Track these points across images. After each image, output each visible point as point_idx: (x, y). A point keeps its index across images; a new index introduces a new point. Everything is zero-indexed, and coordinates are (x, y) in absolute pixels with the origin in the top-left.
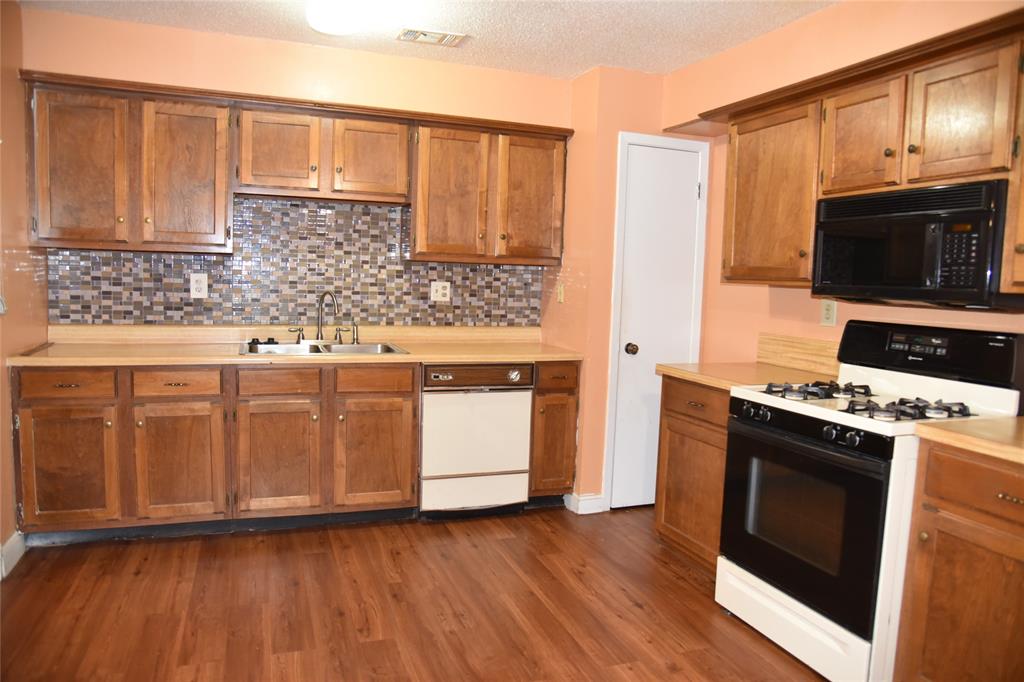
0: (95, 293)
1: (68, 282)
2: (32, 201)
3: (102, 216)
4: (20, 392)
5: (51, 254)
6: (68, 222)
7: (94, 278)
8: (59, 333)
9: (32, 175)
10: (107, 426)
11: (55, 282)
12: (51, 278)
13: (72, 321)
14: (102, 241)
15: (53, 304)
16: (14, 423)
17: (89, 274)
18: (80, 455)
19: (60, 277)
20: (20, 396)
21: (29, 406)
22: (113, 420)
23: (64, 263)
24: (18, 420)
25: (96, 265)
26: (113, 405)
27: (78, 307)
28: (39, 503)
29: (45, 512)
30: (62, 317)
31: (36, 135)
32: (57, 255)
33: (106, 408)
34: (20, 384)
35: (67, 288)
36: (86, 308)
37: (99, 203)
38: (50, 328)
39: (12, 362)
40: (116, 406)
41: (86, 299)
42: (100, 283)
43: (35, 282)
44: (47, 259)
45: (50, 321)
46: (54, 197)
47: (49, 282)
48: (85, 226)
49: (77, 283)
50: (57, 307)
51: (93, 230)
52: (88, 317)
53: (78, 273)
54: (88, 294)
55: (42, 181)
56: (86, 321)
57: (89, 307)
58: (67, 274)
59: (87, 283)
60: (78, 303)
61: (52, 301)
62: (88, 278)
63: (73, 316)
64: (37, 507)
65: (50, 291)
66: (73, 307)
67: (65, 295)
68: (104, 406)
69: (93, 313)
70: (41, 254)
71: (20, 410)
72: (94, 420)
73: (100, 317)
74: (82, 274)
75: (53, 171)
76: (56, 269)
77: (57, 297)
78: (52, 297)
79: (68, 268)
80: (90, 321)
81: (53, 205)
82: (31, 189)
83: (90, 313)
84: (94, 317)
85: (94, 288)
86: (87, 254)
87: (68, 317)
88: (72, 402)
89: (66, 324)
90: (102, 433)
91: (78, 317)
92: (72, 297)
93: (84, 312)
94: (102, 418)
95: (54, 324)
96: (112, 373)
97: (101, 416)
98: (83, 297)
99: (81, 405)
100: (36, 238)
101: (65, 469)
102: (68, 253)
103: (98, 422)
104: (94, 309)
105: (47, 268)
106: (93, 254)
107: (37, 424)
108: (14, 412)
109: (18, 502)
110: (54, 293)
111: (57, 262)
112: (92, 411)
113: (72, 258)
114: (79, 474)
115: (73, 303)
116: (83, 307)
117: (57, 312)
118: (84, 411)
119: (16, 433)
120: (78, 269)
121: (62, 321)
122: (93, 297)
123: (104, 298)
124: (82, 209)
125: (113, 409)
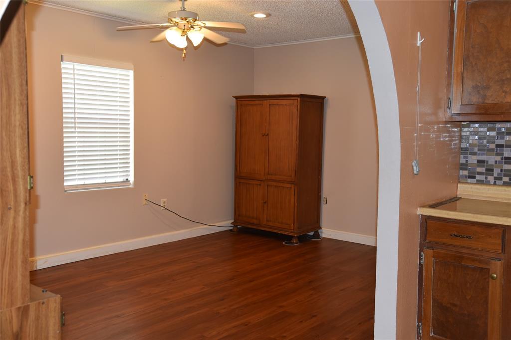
0: (498, 158)
1: (476, 150)
2: (449, 85)
3: (506, 92)
4: (426, 236)
5: (464, 126)
6: (475, 99)
7: (498, 146)
8: (466, 190)
9: (450, 64)
10: (493, 278)
11: (466, 149)
12: (463, 145)
13: (477, 180)
14: (503, 113)
15: (464, 167)
16: (420, 259)
17: (494, 142)
18: (468, 297)
19: (470, 144)
20: (425, 239)
21: (431, 248)
22: (498, 272)
23: (474, 133)
24: (423, 257)
25: (500, 134)
26: (499, 260)
27: (483, 170)
28: (434, 327)
29: (437, 336)
30: (470, 177)
31: (456, 31)
32: (469, 127)
33: (493, 262)
34: (426, 229)
35: (475, 154)
36: (490, 171)
37: (503, 81)
38: (459, 185)
39: (421, 211)
40: (503, 261)
41: (489, 163)
42: (503, 151)
43: (452, 149)
44: (461, 131)
45: (459, 180)
46: (465, 79)
47: (462, 149)
48: (489, 101)
49: (483, 149)
50: (466, 169)
51: (495, 105)
52: (491, 179)
53: (485, 141)
54: (492, 159)
55: (457, 69)
56: (489, 181)
57: (492, 170)
58: (476, 142)
59: (492, 150)
60: (483, 166)
61: (462, 164)
62: (493, 146)
63: (478, 177)
64: (431, 330)
65: (462, 156)
66: (479, 170)
67: (473, 159)
68: (492, 259)
69: (495, 175)
70: (456, 127)
71: (425, 250)
72: (482, 269)
73: (501, 179)
74: (488, 142)
75: (466, 58)
76: (468, 138)
77: (467, 161)
78: (463, 161)
79: (476, 137)
80: (492, 182)
81: (464, 86)
82: (449, 76)
83: (492, 175)
84: (496, 178)
85: (497, 154)
86: (492, 125)
87: (474, 177)
88: (465, 251)
89: (472, 183)
90: (488, 282)
91: (482, 178)
92: (479, 161)
93: (487, 174)
94: (489, 270)
95: (463, 183)
96: (501, 231)
97: (488, 267)
98: (487, 162)
99: (473, 255)
100: (450, 114)
101: (455, 305)
102: (477, 125)
103: (485, 272)
104: (496, 172)
105: (461, 137)
106: (498, 125)
107: (436, 263)
108: (421, 251)
109: (418, 322)
110: (464, 157)
111: (468, 133)
112: (480, 262)
113: (482, 129)
114: (466, 312)
115: (478, 166)
116: (487, 170)
117: (466, 173)
118: (474, 260)
119: (421, 266)
120: (485, 138)
121: (469, 180)
122: (496, 162)
123: (506, 163)
124: (488, 87)
125: (499, 263)
